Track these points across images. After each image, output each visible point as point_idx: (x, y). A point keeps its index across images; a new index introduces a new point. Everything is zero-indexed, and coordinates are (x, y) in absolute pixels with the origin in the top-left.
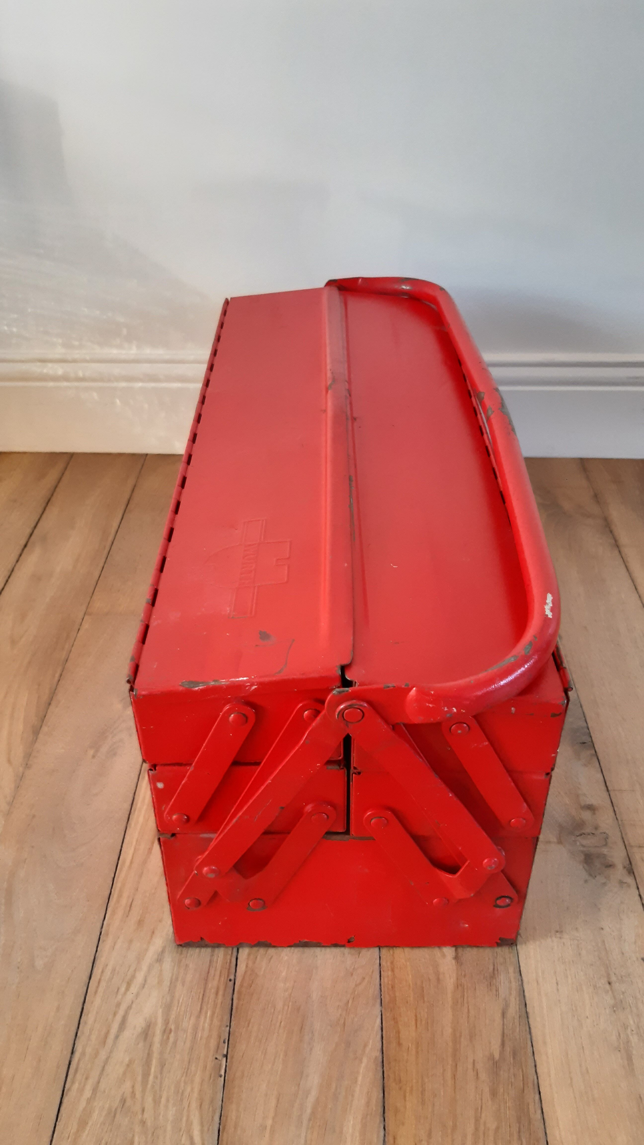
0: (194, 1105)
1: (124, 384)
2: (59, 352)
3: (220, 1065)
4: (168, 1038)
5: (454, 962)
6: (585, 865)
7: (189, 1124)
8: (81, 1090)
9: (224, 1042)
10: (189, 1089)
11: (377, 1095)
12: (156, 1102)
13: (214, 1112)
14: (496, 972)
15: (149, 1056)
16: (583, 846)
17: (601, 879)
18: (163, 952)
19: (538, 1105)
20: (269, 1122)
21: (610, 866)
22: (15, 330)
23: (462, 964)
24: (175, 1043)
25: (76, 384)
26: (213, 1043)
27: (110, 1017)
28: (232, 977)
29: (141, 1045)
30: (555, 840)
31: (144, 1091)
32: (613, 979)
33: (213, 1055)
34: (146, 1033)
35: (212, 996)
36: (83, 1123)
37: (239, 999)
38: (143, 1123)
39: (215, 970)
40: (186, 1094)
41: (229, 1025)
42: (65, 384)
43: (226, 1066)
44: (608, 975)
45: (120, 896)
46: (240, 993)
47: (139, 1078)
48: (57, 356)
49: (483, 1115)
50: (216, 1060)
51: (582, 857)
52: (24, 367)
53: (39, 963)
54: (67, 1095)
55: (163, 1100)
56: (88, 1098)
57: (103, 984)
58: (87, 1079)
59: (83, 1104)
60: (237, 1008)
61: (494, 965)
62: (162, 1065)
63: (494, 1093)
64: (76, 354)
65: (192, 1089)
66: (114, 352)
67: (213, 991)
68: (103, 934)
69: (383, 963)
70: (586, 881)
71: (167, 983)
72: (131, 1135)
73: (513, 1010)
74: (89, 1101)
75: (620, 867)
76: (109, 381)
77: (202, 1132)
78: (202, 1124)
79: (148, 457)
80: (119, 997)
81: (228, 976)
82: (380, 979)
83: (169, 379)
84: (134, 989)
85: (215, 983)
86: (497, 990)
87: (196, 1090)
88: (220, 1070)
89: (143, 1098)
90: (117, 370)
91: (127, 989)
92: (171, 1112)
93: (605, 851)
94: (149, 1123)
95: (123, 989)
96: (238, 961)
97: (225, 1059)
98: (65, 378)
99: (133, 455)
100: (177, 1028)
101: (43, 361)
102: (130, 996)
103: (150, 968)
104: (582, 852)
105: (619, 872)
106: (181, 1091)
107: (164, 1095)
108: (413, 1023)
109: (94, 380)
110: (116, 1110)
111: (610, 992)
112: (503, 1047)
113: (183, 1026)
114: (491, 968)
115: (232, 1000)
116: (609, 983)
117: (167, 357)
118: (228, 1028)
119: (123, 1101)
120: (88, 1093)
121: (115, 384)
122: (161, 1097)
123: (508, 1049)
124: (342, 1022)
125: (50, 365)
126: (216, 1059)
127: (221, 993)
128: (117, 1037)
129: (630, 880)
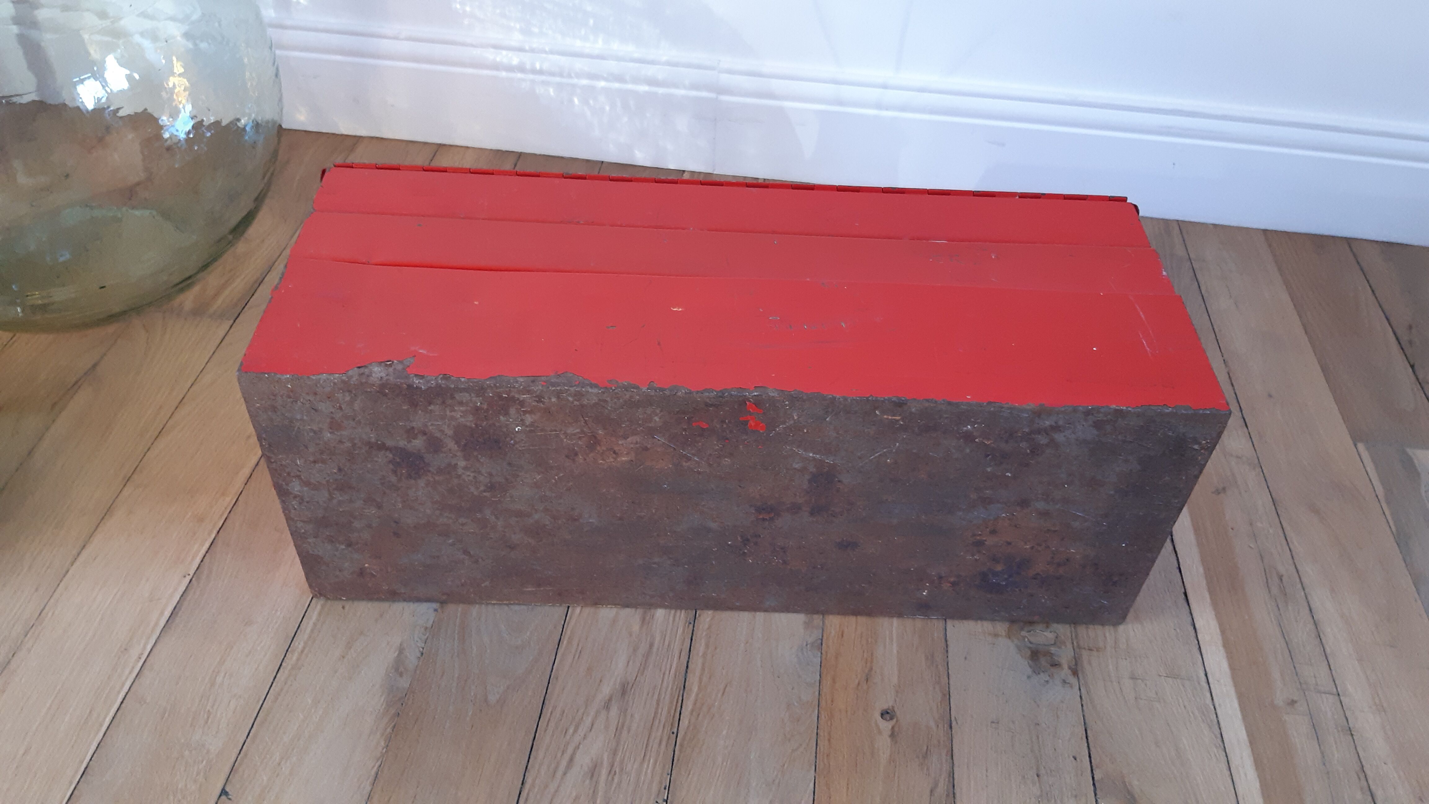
1: (585, 82)
2: (516, 38)
4: (613, 779)
5: (889, 740)
6: (1030, 662)
9: (665, 789)
14: (929, 753)
15: (595, 792)
16: (1031, 643)
17: (1044, 677)
18: (610, 700)
21: (1056, 665)
22: (468, 9)
23: (896, 742)
24: (619, 784)
25: (531, 76)
26: (655, 787)
27: (560, 754)
28: (675, 731)
29: (588, 782)
30: (1004, 634)
32: (1042, 772)
33: (654, 799)
34: (593, 771)
35: (656, 746)
37: (681, 751)
39: (659, 722)
41: (670, 773)
42: (519, 75)
44: (1038, 769)
45: (570, 642)
46: (681, 745)
48: (514, 44)
51: (1029, 653)
52: (477, 52)
53: (493, 698)
57: (552, 724)
60: (678, 760)
61: (928, 747)
64: (536, 43)
66: (578, 44)
67: (657, 741)
68: (553, 678)
69: (821, 733)
70: (1029, 677)
71: (613, 728)
73: (942, 788)
75: (1066, 667)
76: (569, 76)
79: (604, 165)
80: (568, 737)
81: (671, 729)
82: (817, 748)
83: (636, 80)
84: (581, 732)
85: (659, 733)
86: (928, 769)
90: (579, 64)
91: (575, 731)
93: (1053, 649)
95: (571, 731)
96: (681, 716)
98: (521, 68)
99: (588, 161)
100: (622, 770)
101: (497, 47)
102: (577, 738)
103: (597, 713)
104: (1030, 648)
105: (1065, 672)
108: (845, 790)
109: (552, 74)
111: (1038, 785)
113: (627, 770)
114: (925, 748)
115: (674, 751)
116: (1038, 776)
117: (636, 55)
118: (669, 776)
121: (575, 81)
124: (777, 781)
125: (504, 52)
126: (657, 802)
127: (664, 743)
128: (565, 774)
129: (1073, 680)
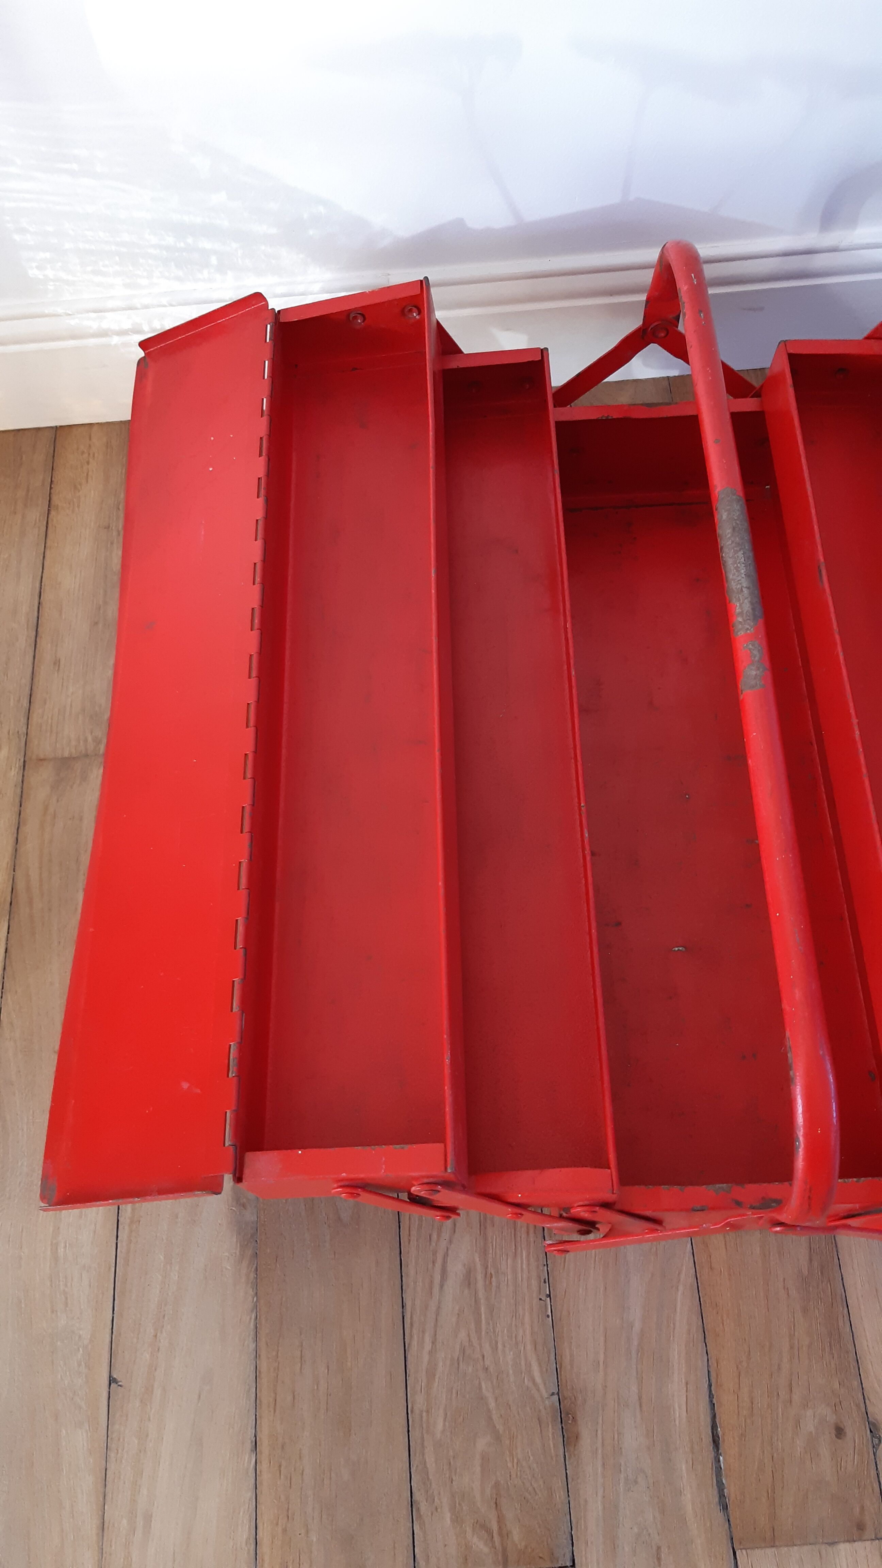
0: (529, 1347)
3: (546, 1305)
4: (491, 1283)
7: (529, 1365)
8: (421, 1343)
9: (545, 1282)
10: (521, 1332)
11: (696, 1320)
12: (495, 1348)
13: (549, 1352)
15: (477, 1301)
19: (846, 1318)
20: (601, 1358)
24: (498, 1287)
26: (534, 1283)
27: (430, 1266)
29: (466, 1291)
31: (479, 1338)
33: (537, 1296)
34: (469, 1279)
35: (524, 1235)
36: (431, 1374)
38: (486, 1369)
40: (520, 1338)
43: (551, 1305)
47: (473, 1326)
49: (796, 1334)
50: (541, 1301)
54: (408, 1351)
55: (500, 1346)
56: (429, 1351)
57: (414, 1233)
58: (423, 1332)
59: (426, 1358)
62: (491, 1309)
63: (805, 1310)
65: (524, 1332)
71: (476, 1224)
72: (477, 1382)
74: (430, 1353)
77: (541, 1372)
78: (540, 1365)
80: (433, 1244)
84: (445, 1236)
87: (528, 1332)
88: (546, 1310)
89: (481, 1347)
91: (439, 1235)
92: (510, 1356)
94: (491, 1369)
95: (435, 1236)
97: (549, 1299)
100: (497, 1270)
102: (443, 1244)
106: (514, 1335)
107: (499, 1339)
108: (724, 1246)
110: (458, 1358)
112: (811, 1262)
113: (502, 1269)
118: (546, 1267)
119: (463, 1351)
120: (428, 1346)
122: (497, 1343)
123: (815, 1264)
126: (540, 1299)
128: (442, 1287)
